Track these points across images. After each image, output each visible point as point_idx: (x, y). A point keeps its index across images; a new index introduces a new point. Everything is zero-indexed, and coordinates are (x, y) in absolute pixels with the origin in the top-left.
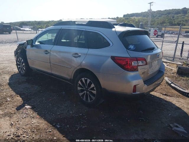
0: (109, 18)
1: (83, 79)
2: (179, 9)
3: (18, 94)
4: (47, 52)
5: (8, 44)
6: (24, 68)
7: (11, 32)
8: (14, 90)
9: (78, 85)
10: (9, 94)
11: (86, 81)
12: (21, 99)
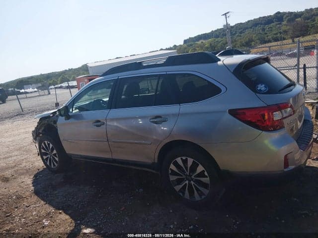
0: (161, 50)
1: (179, 160)
2: (270, 16)
3: (59, 209)
4: (98, 123)
5: (7, 121)
6: (57, 159)
7: (7, 100)
8: (50, 203)
9: (170, 171)
10: (43, 213)
11: (185, 162)
12: (67, 217)
